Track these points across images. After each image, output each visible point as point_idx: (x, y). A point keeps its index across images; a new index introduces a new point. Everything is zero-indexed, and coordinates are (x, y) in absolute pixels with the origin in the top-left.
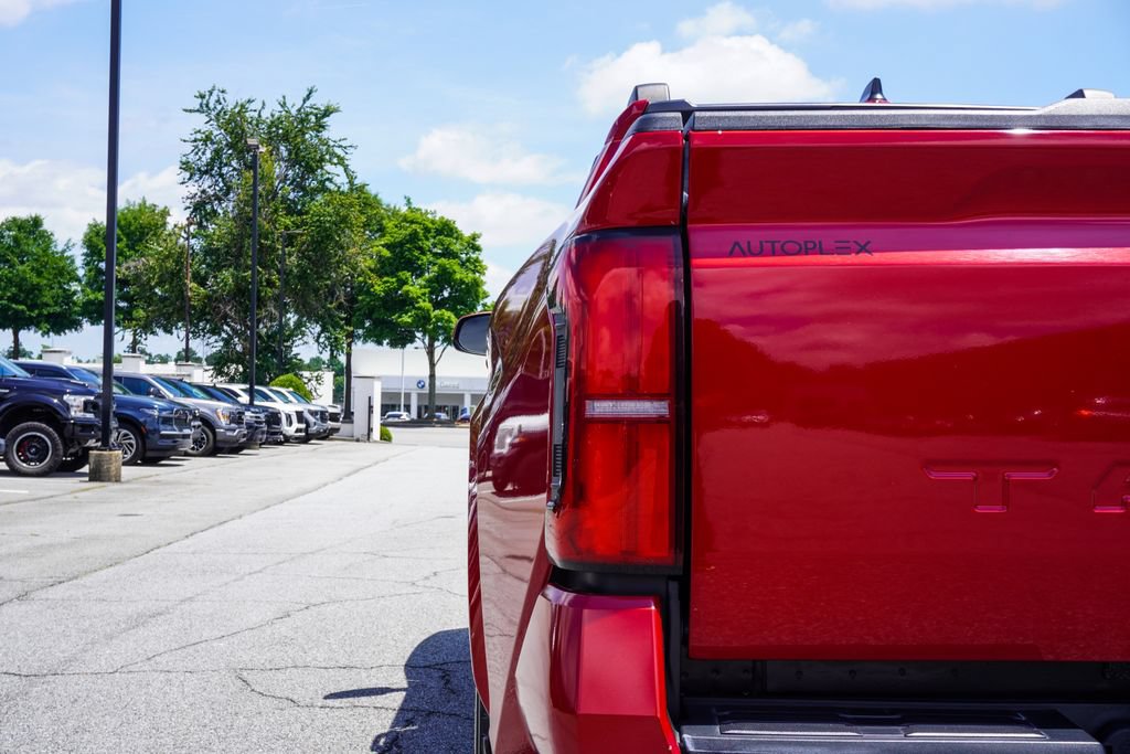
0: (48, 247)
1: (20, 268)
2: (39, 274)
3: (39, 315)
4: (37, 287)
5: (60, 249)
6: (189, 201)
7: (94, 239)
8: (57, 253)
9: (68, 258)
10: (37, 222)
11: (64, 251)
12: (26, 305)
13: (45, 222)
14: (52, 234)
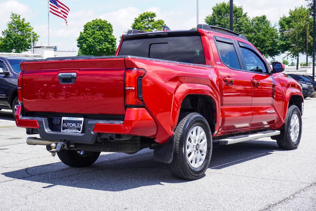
0: (268, 26)
1: (259, 34)
2: (265, 36)
3: (265, 50)
4: (263, 41)
5: (272, 26)
6: (309, 6)
7: (283, 22)
8: (271, 28)
9: (275, 29)
10: (264, 17)
11: (274, 27)
12: (260, 47)
13: (267, 17)
14: (270, 22)
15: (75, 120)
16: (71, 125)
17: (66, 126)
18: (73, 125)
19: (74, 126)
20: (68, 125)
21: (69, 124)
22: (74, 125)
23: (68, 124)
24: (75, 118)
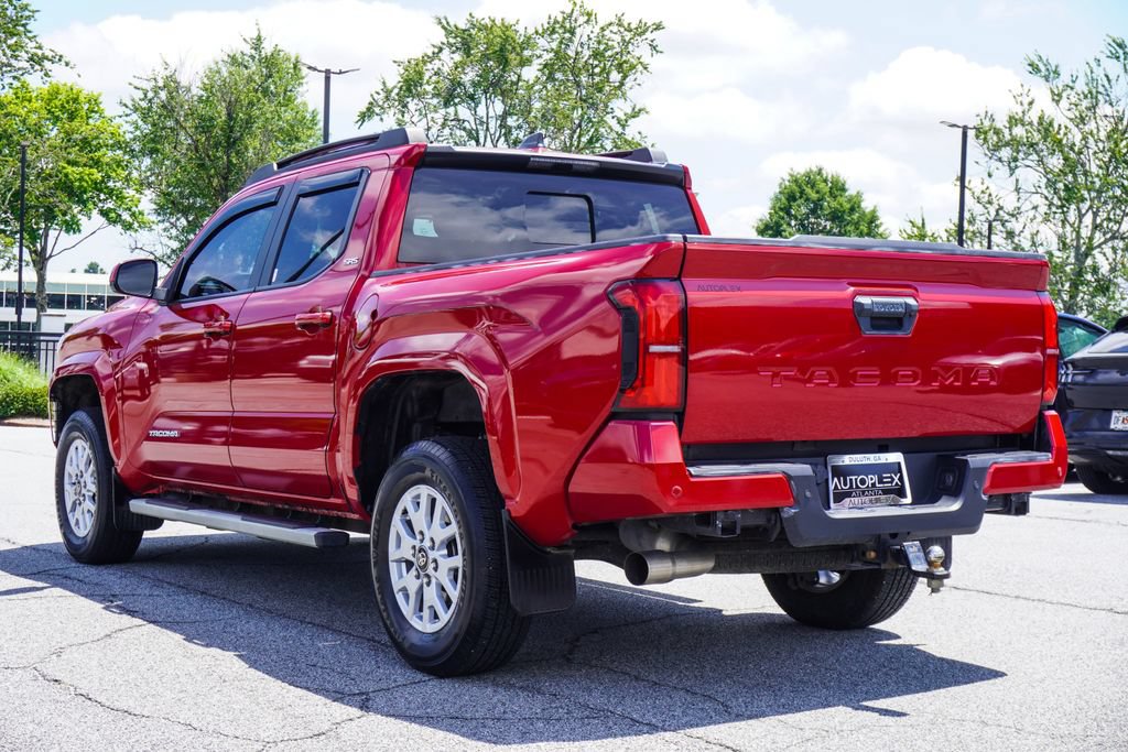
15: (874, 462)
16: (863, 482)
17: (845, 485)
18: (869, 482)
19: (873, 485)
20: (851, 483)
21: (854, 478)
22: (871, 479)
23: (851, 480)
24: (872, 456)
